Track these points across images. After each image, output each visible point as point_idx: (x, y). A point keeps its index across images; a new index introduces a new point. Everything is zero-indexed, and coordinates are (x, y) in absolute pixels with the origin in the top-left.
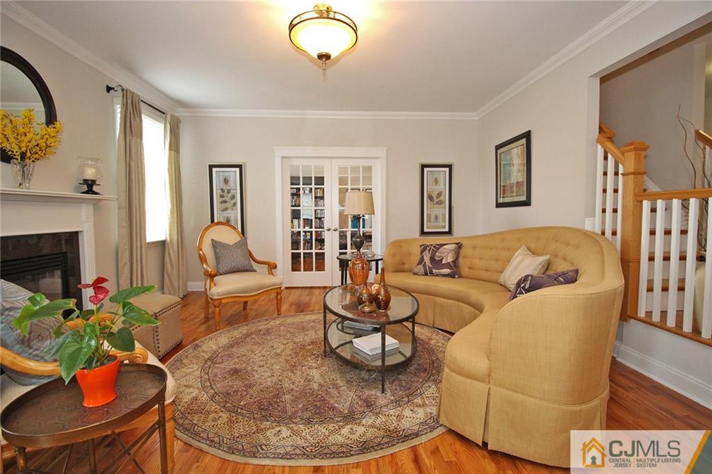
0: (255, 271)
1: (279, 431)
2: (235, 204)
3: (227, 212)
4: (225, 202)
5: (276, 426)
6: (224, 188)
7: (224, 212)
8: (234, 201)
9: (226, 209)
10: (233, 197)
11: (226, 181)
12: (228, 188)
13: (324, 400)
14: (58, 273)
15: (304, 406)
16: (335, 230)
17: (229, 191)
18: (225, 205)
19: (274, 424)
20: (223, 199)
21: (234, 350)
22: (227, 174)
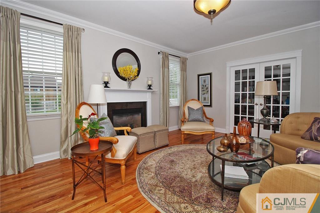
0: (205, 122)
1: (161, 190)
2: (208, 91)
3: (205, 95)
4: (204, 91)
5: (162, 187)
6: (204, 84)
7: (204, 95)
8: (207, 90)
9: (204, 94)
10: (207, 88)
11: (205, 81)
12: (205, 84)
13: (190, 188)
14: (140, 114)
15: (180, 186)
16: (261, 105)
17: (206, 86)
18: (204, 92)
19: (163, 186)
20: (203, 89)
21: (181, 153)
22: (205, 78)
